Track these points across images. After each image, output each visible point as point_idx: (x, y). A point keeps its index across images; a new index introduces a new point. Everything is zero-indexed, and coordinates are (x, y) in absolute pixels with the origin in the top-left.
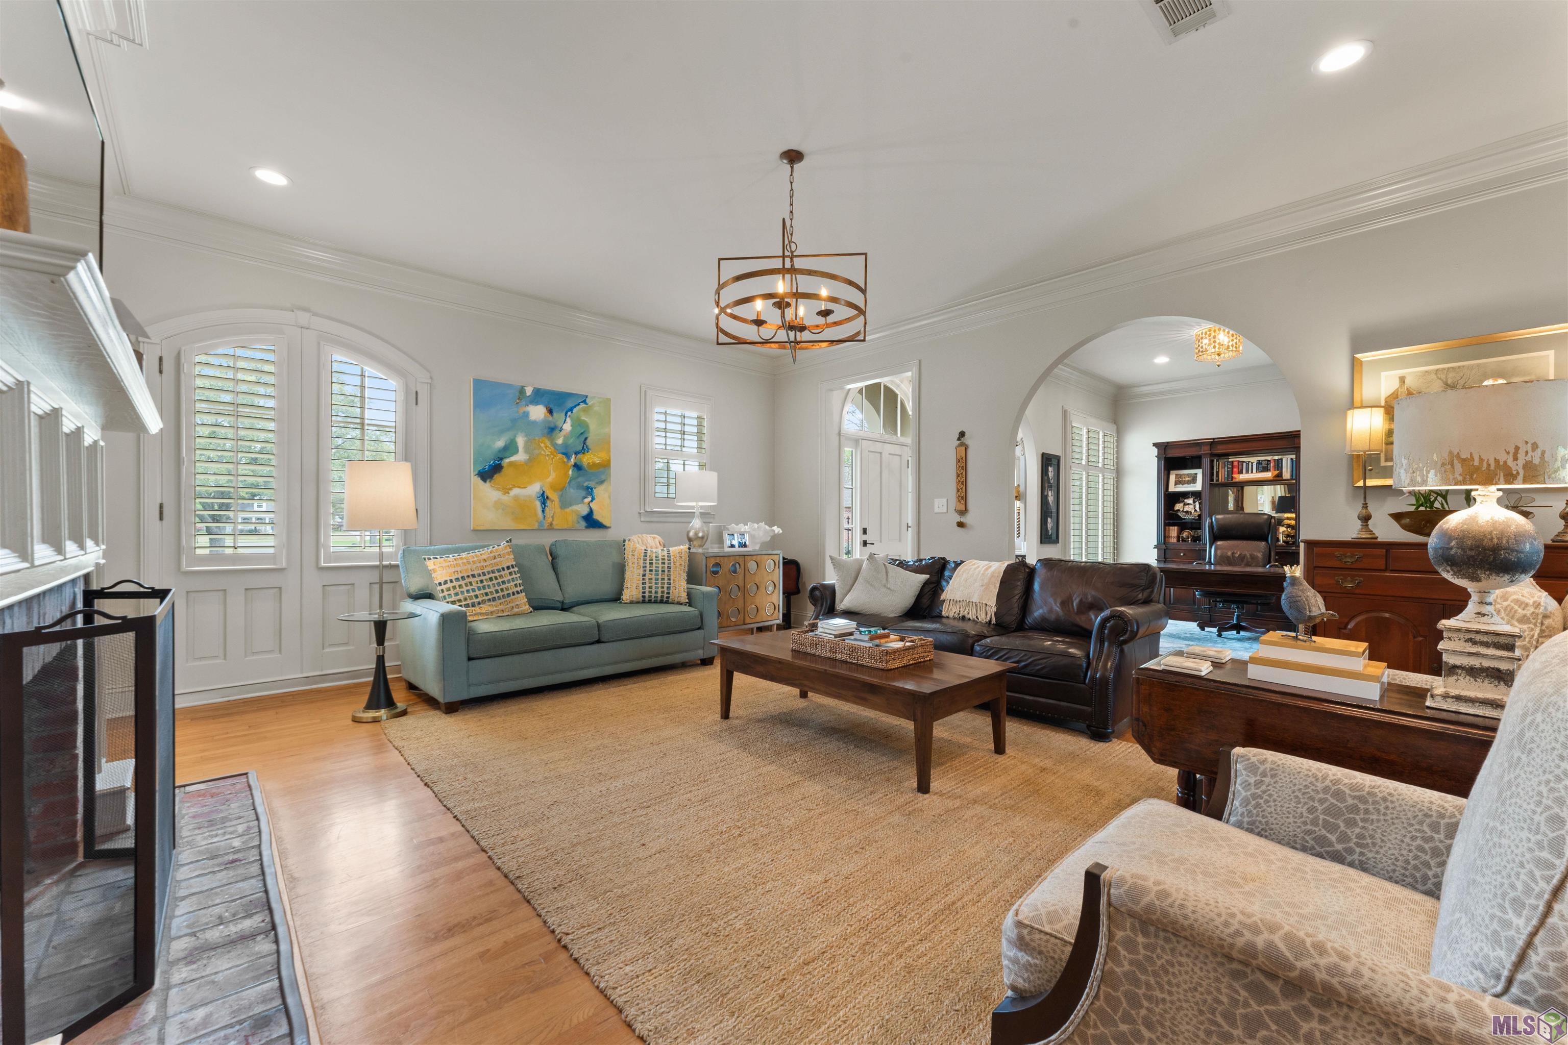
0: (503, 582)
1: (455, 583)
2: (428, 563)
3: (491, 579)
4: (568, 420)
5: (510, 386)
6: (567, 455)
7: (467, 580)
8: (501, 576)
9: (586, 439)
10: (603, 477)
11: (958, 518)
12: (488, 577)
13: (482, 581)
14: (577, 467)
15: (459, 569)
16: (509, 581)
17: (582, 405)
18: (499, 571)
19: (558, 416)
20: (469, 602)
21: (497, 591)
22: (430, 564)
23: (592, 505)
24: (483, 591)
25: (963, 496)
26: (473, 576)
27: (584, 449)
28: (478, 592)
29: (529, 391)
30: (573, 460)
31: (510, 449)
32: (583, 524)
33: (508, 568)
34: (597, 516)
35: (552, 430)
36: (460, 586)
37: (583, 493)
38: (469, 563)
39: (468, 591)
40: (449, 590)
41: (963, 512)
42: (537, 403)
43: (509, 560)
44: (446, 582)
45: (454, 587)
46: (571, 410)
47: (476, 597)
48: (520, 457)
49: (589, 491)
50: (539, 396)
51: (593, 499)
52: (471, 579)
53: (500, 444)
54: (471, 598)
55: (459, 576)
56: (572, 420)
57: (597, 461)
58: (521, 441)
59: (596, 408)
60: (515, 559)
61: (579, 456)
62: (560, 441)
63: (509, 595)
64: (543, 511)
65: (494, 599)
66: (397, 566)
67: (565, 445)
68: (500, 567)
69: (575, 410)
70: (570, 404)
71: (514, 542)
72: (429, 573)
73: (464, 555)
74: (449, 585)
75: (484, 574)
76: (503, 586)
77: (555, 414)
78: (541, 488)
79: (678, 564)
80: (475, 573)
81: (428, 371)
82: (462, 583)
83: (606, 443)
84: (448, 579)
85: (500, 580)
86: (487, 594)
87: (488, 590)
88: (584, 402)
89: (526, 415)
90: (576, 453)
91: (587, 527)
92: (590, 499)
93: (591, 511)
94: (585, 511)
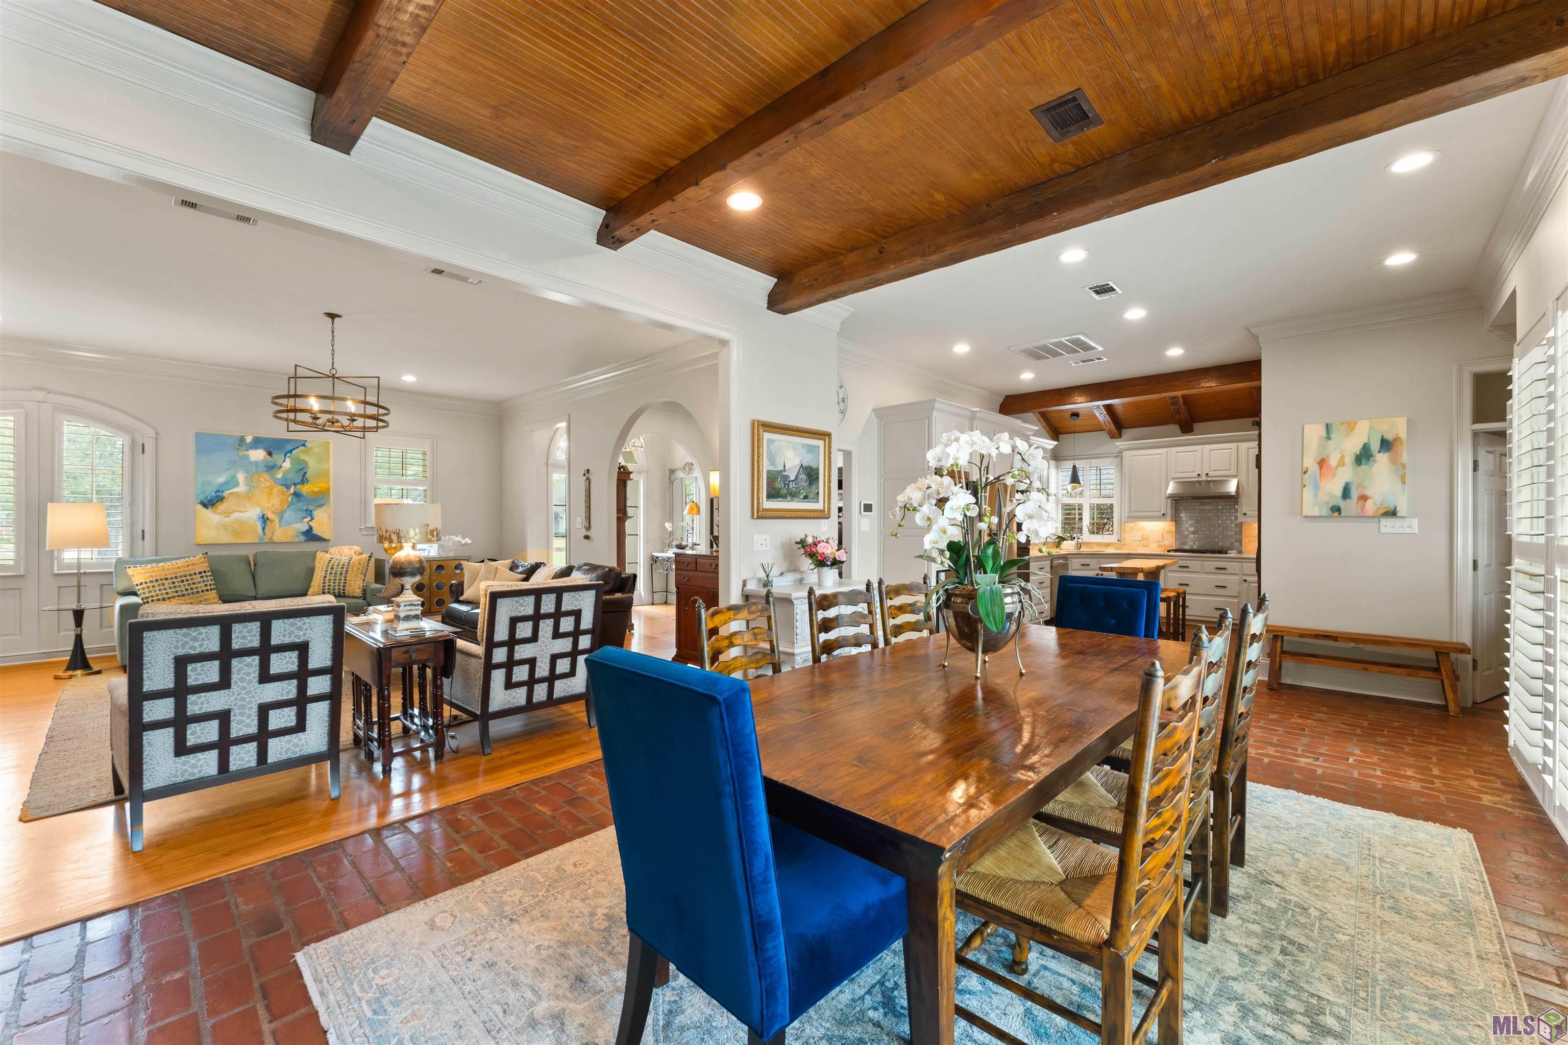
0: (194, 583)
1: (149, 584)
2: (128, 570)
3: (182, 581)
4: (288, 460)
5: (231, 436)
6: (288, 487)
7: (160, 582)
8: (192, 579)
9: (305, 473)
10: (322, 502)
11: (585, 533)
12: (179, 579)
13: (173, 583)
14: (296, 494)
15: (153, 574)
16: (199, 583)
17: (302, 448)
18: (190, 575)
19: (278, 458)
20: (160, 597)
21: (187, 590)
22: (130, 572)
23: (312, 524)
24: (173, 590)
25: (589, 518)
26: (166, 579)
27: (304, 480)
28: (168, 591)
29: (249, 439)
30: (292, 490)
31: (233, 482)
32: (303, 538)
33: (200, 573)
34: (316, 531)
35: (271, 468)
36: (153, 586)
37: (303, 514)
38: (163, 569)
39: (160, 590)
40: (143, 589)
41: (588, 528)
42: (257, 448)
43: (205, 567)
44: (141, 584)
45: (148, 587)
46: (291, 452)
47: (167, 593)
48: (241, 488)
49: (309, 513)
50: (258, 443)
51: (312, 519)
52: (164, 581)
53: (221, 480)
54: (162, 594)
55: (154, 579)
56: (291, 460)
57: (316, 490)
58: (241, 477)
59: (316, 450)
60: (210, 566)
61: (298, 487)
62: (280, 476)
63: (198, 592)
64: (264, 529)
65: (183, 595)
66: (111, 573)
67: (284, 478)
68: (192, 572)
69: (294, 452)
70: (289, 447)
71: (209, 554)
72: (129, 578)
73: (161, 564)
74: (144, 585)
75: (176, 578)
76: (193, 586)
77: (274, 456)
78: (262, 511)
79: (355, 568)
80: (168, 577)
81: (154, 428)
82: (156, 584)
83: (325, 475)
84: (143, 581)
85: (191, 582)
86: (177, 592)
87: (178, 589)
88: (304, 445)
89: (247, 457)
90: (295, 485)
91: (306, 541)
92: (309, 519)
93: (311, 528)
94: (304, 528)
